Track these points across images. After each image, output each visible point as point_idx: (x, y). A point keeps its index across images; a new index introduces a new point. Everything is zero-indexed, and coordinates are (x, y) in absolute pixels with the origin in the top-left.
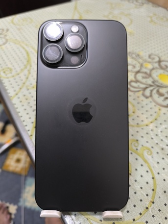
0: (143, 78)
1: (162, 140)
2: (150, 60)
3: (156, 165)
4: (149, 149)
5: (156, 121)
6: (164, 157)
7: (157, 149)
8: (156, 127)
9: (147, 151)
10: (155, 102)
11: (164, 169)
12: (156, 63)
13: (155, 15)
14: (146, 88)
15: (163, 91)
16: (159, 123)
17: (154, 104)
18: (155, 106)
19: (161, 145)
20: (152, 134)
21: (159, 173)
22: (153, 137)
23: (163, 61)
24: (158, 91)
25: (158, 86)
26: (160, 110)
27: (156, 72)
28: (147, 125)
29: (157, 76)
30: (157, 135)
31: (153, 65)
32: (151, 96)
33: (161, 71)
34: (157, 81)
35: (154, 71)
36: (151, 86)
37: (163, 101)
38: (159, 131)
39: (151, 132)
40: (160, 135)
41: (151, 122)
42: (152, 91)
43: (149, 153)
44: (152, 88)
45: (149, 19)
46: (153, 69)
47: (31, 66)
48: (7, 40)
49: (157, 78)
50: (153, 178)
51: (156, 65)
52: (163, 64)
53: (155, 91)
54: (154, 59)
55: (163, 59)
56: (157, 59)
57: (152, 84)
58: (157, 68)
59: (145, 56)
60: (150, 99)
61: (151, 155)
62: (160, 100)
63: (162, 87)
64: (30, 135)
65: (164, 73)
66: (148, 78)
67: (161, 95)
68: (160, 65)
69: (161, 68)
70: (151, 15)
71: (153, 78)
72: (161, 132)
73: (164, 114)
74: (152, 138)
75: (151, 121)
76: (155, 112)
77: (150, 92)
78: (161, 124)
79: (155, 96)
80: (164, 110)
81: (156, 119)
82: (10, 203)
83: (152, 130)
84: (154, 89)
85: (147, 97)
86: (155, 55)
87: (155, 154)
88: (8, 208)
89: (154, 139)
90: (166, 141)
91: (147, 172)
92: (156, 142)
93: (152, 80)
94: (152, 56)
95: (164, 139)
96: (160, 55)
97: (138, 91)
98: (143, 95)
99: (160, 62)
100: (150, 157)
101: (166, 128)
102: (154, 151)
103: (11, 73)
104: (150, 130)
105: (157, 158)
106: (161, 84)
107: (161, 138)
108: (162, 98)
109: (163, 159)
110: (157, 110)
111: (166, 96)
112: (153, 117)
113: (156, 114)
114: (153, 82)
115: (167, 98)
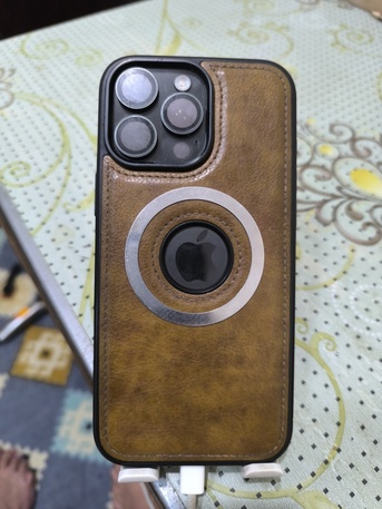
0: (318, 178)
1: (357, 318)
2: (332, 137)
3: (344, 371)
4: (329, 338)
5: (345, 276)
6: (362, 355)
7: (346, 337)
8: (346, 289)
9: (326, 341)
10: (342, 233)
11: (361, 379)
12: (345, 143)
13: (344, 26)
14: (325, 202)
15: (360, 207)
16: (352, 280)
17: (340, 238)
18: (343, 242)
19: (355, 329)
20: (336, 306)
21: (350, 389)
22: (338, 312)
23: (361, 139)
24: (349, 209)
25: (350, 197)
26: (353, 251)
27: (346, 163)
28: (326, 286)
29: (348, 174)
30: (346, 307)
31: (338, 148)
32: (334, 219)
33: (358, 163)
34: (348, 186)
35: (340, 163)
36: (334, 197)
37: (360, 230)
38: (352, 298)
39: (334, 300)
40: (352, 307)
41: (335, 279)
42: (336, 208)
43: (330, 347)
44: (335, 202)
45: (331, 38)
46: (340, 158)
47: (71, 157)
48: (13, 96)
49: (346, 179)
50: (338, 399)
51: (346, 149)
52: (360, 145)
53: (342, 209)
54: (341, 133)
55: (360, 133)
56: (348, 135)
57: (337, 193)
58: (347, 156)
59: (323, 128)
60: (332, 228)
61: (333, 349)
62: (354, 229)
63: (359, 199)
64: (78, 314)
65: (362, 165)
66: (330, 178)
67: (356, 217)
68: (354, 149)
69: (358, 155)
70: (336, 27)
71: (338, 180)
72: (356, 299)
73: (363, 259)
74: (337, 315)
75: (333, 276)
76: (344, 257)
77: (332, 210)
78: (355, 282)
79: (344, 220)
80: (362, 251)
81: (345, 273)
82: (32, 448)
83: (336, 297)
84: (341, 203)
85: (325, 224)
86: (344, 125)
87: (342, 349)
88: (26, 457)
89: (341, 316)
90: (367, 320)
91: (326, 386)
92: (346, 322)
93: (337, 184)
94: (337, 129)
95: (360, 316)
96: (354, 125)
97: (307, 210)
98: (318, 218)
99: (354, 140)
100: (331, 355)
101: (365, 292)
102: (340, 342)
103: (28, 174)
104: (333, 295)
105: (347, 356)
106: (357, 192)
107: (356, 313)
108: (359, 224)
109: (359, 357)
110: (347, 251)
111: (367, 218)
112: (340, 268)
113: (345, 260)
114: (339, 189)
115: (368, 224)
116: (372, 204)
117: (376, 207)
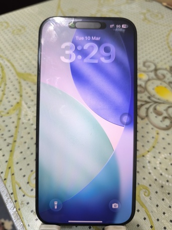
1: (161, 175)
2: (145, 69)
3: (155, 209)
4: (146, 188)
5: (154, 149)
6: (165, 198)
7: (155, 187)
8: (154, 157)
9: (144, 190)
10: (152, 124)
11: (164, 213)
12: (151, 71)
13: (149, 11)
14: (142, 105)
15: (161, 108)
16: (158, 151)
17: (150, 126)
18: (152, 129)
19: (160, 182)
20: (149, 168)
21: (158, 220)
22: (151, 171)
23: (160, 69)
24: (155, 109)
25: (155, 102)
26: (158, 134)
27: (153, 83)
28: (143, 156)
29: (153, 89)
30: (155, 168)
31: (148, 75)
32: (147, 116)
33: (158, 82)
34: (154, 96)
35: (149, 83)
36: (147, 102)
37: (161, 121)
38: (158, 162)
39: (148, 164)
40: (159, 168)
41: (148, 152)
42: (148, 109)
43: (146, 194)
44: (147, 106)
45: (142, 17)
46: (149, 80)
47: (6, 84)
49: (153, 92)
50: (152, 227)
51: (152, 75)
52: (160, 73)
53: (151, 110)
54: (149, 67)
55: (159, 66)
56: (153, 67)
57: (148, 100)
58: (153, 79)
59: (139, 64)
60: (146, 121)
61: (148, 195)
62: (157, 120)
63: (160, 103)
65: (161, 84)
66: (143, 92)
67: (159, 114)
68: (156, 75)
69: (158, 78)
70: (145, 11)
71: (149, 92)
72: (160, 163)
73: (163, 139)
74: (150, 173)
75: (147, 149)
76: (153, 138)
77: (145, 110)
78: (159, 153)
79: (152, 116)
80: (163, 134)
81: (154, 147)
83: (149, 162)
84: (151, 106)
86: (150, 62)
87: (153, 195)
88: (3, 224)
89: (152, 174)
90: (167, 176)
91: (145, 219)
92: (155, 177)
93: (148, 95)
94: (147, 64)
95: (163, 174)
96: (156, 61)
99: (156, 70)
100: (147, 199)
101: (165, 158)
102: (152, 190)
104: (147, 161)
105: (156, 199)
106: (159, 99)
107: (161, 172)
108: (160, 118)
109: (163, 200)
110: (155, 134)
111: (165, 114)
112: (151, 145)
113: (154, 139)
114: (149, 98)
115: (166, 118)
116: (167, 106)
117: (169, 107)
